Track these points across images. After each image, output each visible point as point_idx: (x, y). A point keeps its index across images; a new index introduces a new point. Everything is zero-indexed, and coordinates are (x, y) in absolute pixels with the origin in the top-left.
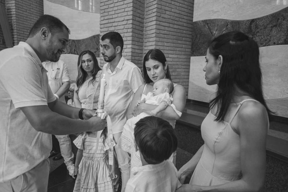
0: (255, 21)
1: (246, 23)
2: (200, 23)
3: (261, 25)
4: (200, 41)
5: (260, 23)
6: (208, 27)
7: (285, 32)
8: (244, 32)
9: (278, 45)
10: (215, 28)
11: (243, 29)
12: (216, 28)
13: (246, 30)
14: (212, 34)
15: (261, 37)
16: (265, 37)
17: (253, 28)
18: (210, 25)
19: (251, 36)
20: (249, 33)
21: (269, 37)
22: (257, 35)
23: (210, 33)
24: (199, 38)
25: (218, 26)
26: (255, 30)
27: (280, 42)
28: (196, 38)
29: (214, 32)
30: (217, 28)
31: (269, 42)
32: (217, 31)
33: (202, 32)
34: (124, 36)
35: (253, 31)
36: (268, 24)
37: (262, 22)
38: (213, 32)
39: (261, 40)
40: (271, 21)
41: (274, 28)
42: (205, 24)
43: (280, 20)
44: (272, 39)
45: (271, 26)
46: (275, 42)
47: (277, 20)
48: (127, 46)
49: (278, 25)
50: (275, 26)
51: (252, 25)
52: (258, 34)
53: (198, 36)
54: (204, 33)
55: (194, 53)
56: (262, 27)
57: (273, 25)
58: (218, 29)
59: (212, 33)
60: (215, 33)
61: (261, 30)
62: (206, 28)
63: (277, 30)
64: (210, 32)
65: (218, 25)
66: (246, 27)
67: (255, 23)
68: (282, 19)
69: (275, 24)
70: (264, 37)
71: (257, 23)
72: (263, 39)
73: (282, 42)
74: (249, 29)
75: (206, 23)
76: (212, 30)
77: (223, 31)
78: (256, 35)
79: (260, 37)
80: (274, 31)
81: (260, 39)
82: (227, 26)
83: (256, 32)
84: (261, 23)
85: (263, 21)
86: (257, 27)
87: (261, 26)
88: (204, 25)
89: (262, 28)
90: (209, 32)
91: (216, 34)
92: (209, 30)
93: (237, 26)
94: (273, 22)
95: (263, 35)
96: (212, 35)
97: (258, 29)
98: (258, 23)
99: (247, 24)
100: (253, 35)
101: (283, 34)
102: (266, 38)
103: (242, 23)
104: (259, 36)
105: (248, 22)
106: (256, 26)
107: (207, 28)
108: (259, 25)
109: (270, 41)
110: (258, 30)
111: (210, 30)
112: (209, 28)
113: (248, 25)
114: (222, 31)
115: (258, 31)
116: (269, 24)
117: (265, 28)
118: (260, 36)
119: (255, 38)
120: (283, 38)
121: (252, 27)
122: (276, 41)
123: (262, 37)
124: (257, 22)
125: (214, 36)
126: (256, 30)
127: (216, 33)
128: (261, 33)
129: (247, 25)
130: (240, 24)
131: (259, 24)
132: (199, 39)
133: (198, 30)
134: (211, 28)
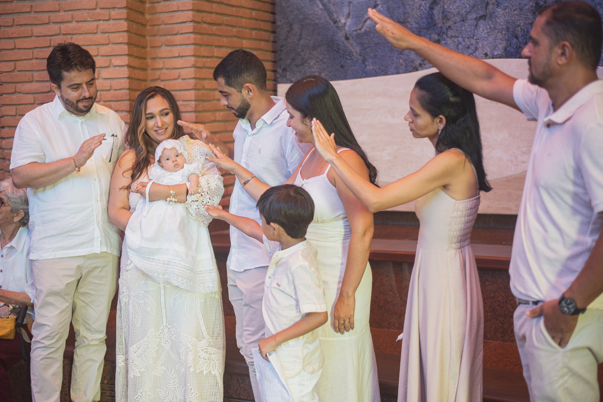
0: (440, 3)
1: (420, 6)
3: (455, 12)
4: (302, 42)
5: (451, 7)
6: (324, 5)
7: (504, 33)
8: (419, 24)
9: (493, 58)
10: (344, 10)
11: (416, 18)
12: (346, 10)
13: (422, 20)
14: (336, 25)
15: (458, 41)
16: (466, 40)
17: (439, 19)
19: (436, 36)
20: (430, 28)
21: (473, 41)
22: (449, 35)
23: (332, 23)
24: (298, 34)
25: (351, 5)
26: (443, 23)
27: (496, 53)
28: (289, 32)
29: (343, 21)
30: (348, 9)
31: (475, 52)
32: (351, 17)
33: (306, 18)
34: (99, 31)
35: (439, 25)
36: (468, 13)
37: (455, 7)
38: (337, 19)
39: (458, 46)
40: (474, 6)
41: (482, 21)
43: (490, 7)
44: (480, 45)
45: (475, 17)
46: (486, 51)
47: (485, 5)
48: (111, 61)
49: (488, 16)
50: (483, 17)
51: (435, 12)
52: (449, 32)
53: (296, 27)
54: (312, 20)
55: (286, 75)
56: (456, 18)
57: (478, 16)
58: (351, 13)
59: (335, 22)
60: (345, 24)
61: (456, 25)
62: (318, 6)
63: (488, 27)
64: (331, 19)
65: (350, 2)
66: (421, 15)
67: (439, 6)
68: (493, 4)
69: (481, 13)
70: (464, 41)
71: (446, 7)
72: (461, 43)
73: (500, 52)
74: (430, 20)
76: (335, 16)
77: (366, 20)
78: (447, 35)
79: (456, 40)
80: (481, 29)
81: (456, 44)
82: (375, 6)
83: (445, 28)
84: (455, 9)
85: (457, 4)
86: (445, 17)
87: (454, 15)
89: (458, 19)
90: (328, 18)
91: (347, 26)
92: (326, 14)
93: (401, 10)
94: (478, 8)
95: (460, 36)
96: (337, 27)
97: (448, 20)
98: (448, 7)
99: (423, 6)
100: (439, 35)
101: (500, 36)
102: (468, 43)
103: (410, 4)
104: (452, 37)
105: (425, 4)
106: (444, 14)
107: (321, 7)
108: (449, 12)
109: (476, 49)
110: (450, 23)
111: (329, 15)
112: (325, 9)
113: (426, 9)
114: (364, 19)
115: (448, 25)
116: (470, 12)
117: (463, 21)
118: (456, 37)
119: (445, 40)
120: (501, 44)
121: (435, 16)
122: (488, 50)
123: (460, 39)
124: (444, 5)
125: (344, 32)
126: (445, 24)
127: (348, 23)
128: (457, 30)
129: (424, 10)
130: (407, 7)
131: (450, 10)
132: (301, 35)
133: (292, 11)
134: (332, 8)
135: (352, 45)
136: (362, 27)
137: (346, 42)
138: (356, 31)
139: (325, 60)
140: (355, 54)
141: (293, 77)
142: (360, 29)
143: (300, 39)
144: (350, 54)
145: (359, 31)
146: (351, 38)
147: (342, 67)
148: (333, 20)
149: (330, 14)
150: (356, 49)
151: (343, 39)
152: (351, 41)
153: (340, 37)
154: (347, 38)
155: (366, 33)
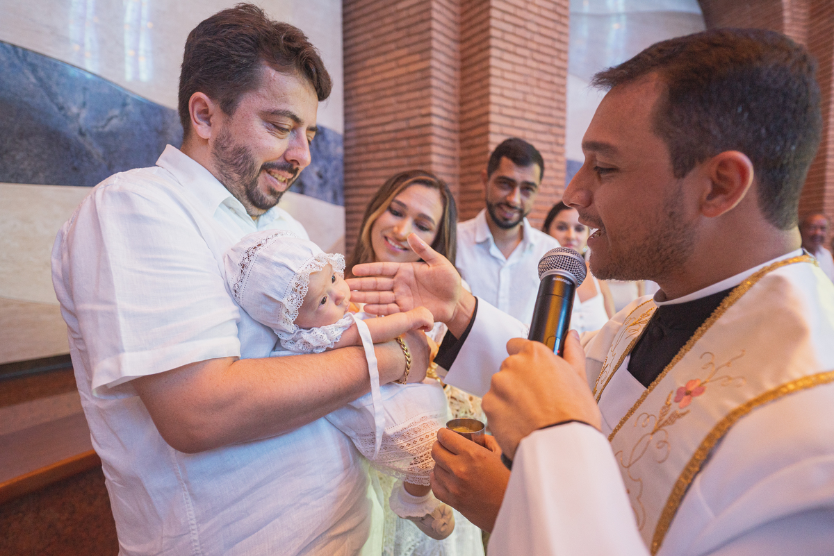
6: (39, 79)
10: (76, 97)
12: (79, 98)
14: (63, 113)
18: (49, 77)
23: (56, 109)
25: (88, 93)
29: (74, 110)
30: (82, 97)
32: (87, 108)
38: (65, 106)
42: (17, 62)
54: (16, 95)
58: (88, 104)
59: (61, 108)
60: (78, 115)
62: (28, 78)
64: (52, 101)
65: (85, 89)
75: (25, 60)
76: (61, 99)
77: (110, 119)
82: (124, 105)
90: (47, 100)
91: (81, 118)
92: (43, 94)
93: (159, 118)
96: (65, 115)
103: (171, 115)
107: (33, 80)
111: (48, 96)
114: (109, 117)
125: (76, 124)
130: (167, 117)
134: (55, 89)
135: (90, 144)
136: (106, 125)
137: (80, 139)
138: (97, 127)
139: (45, 157)
140: (95, 156)
142: (103, 127)
144: (88, 155)
145: (100, 130)
146: (88, 135)
147: (75, 169)
148: (57, 104)
149: (51, 95)
150: (97, 151)
151: (76, 133)
152: (88, 138)
153: (71, 129)
154: (82, 134)
155: (112, 134)
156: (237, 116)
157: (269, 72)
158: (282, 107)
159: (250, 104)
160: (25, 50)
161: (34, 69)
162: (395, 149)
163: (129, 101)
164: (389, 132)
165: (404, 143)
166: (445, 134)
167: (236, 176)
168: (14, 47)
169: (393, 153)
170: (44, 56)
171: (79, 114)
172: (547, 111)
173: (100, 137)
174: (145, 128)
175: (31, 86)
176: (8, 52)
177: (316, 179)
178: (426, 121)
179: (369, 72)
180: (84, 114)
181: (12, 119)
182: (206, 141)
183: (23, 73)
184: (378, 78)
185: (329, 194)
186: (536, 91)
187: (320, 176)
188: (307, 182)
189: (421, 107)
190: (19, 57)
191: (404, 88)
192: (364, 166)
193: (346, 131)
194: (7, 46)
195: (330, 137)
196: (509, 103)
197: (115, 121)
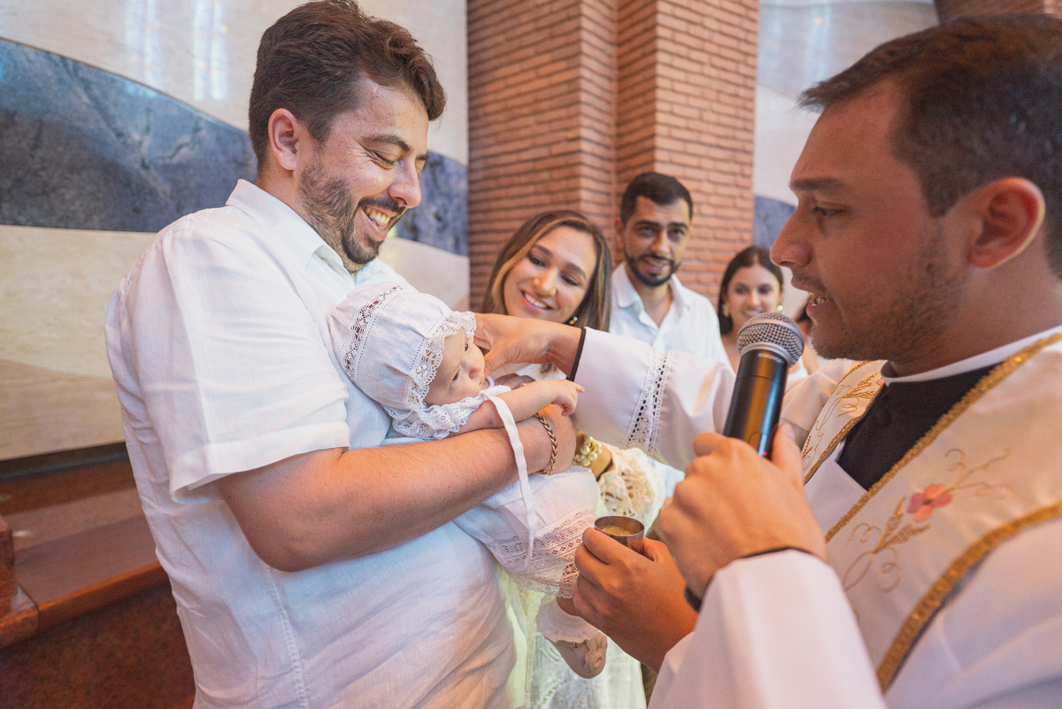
2: (23, 58)
4: (40, 153)
6: (93, 99)
10: (139, 120)
12: (142, 121)
14: (122, 140)
18: (105, 96)
23: (113, 135)
24: (32, 134)
25: (152, 115)
29: (136, 136)
30: (145, 120)
32: (151, 134)
33: (49, 111)
38: (125, 132)
42: (66, 77)
54: (65, 118)
58: (152, 129)
59: (120, 135)
60: (140, 143)
62: (80, 98)
64: (109, 125)
65: (149, 110)
75: (76, 74)
76: (119, 124)
77: (180, 147)
82: (197, 130)
88: (61, 81)
90: (103, 125)
91: (144, 146)
92: (98, 117)
93: (238, 146)
96: (124, 144)
107: (86, 99)
111: (104, 119)
112: (95, 107)
114: (176, 145)
125: (138, 155)
132: (38, 138)
134: (112, 110)
135: (155, 179)
136: (174, 155)
137: (143, 173)
138: (163, 158)
139: (100, 195)
140: (161, 194)
141: (20, 214)
142: (171, 158)
143: (35, 147)
144: (153, 193)
145: (168, 161)
146: (152, 167)
147: (136, 210)
148: (115, 130)
149: (108, 119)
150: (163, 188)
151: (137, 166)
152: (153, 172)
153: (131, 161)
154: (145, 166)
155: (181, 167)
156: (331, 143)
157: (369, 87)
158: (387, 131)
159: (347, 128)
160: (76, 62)
161: (87, 85)
162: (534, 183)
163: (202, 124)
164: (526, 161)
165: (545, 176)
166: (597, 163)
167: (330, 218)
168: (63, 58)
169: (531, 189)
170: (99, 69)
171: (142, 143)
172: (730, 132)
173: (166, 169)
174: (221, 158)
175: (84, 107)
176: (56, 65)
177: (432, 220)
178: (573, 146)
179: (500, 85)
180: (148, 142)
181: (60, 149)
182: (290, 173)
183: (75, 92)
184: (512, 92)
185: (450, 241)
186: (716, 107)
187: (439, 218)
188: (422, 225)
189: (567, 129)
190: (68, 72)
191: (545, 105)
192: (494, 205)
193: (471, 160)
194: (54, 57)
195: (451, 169)
196: (681, 123)
197: (184, 151)
